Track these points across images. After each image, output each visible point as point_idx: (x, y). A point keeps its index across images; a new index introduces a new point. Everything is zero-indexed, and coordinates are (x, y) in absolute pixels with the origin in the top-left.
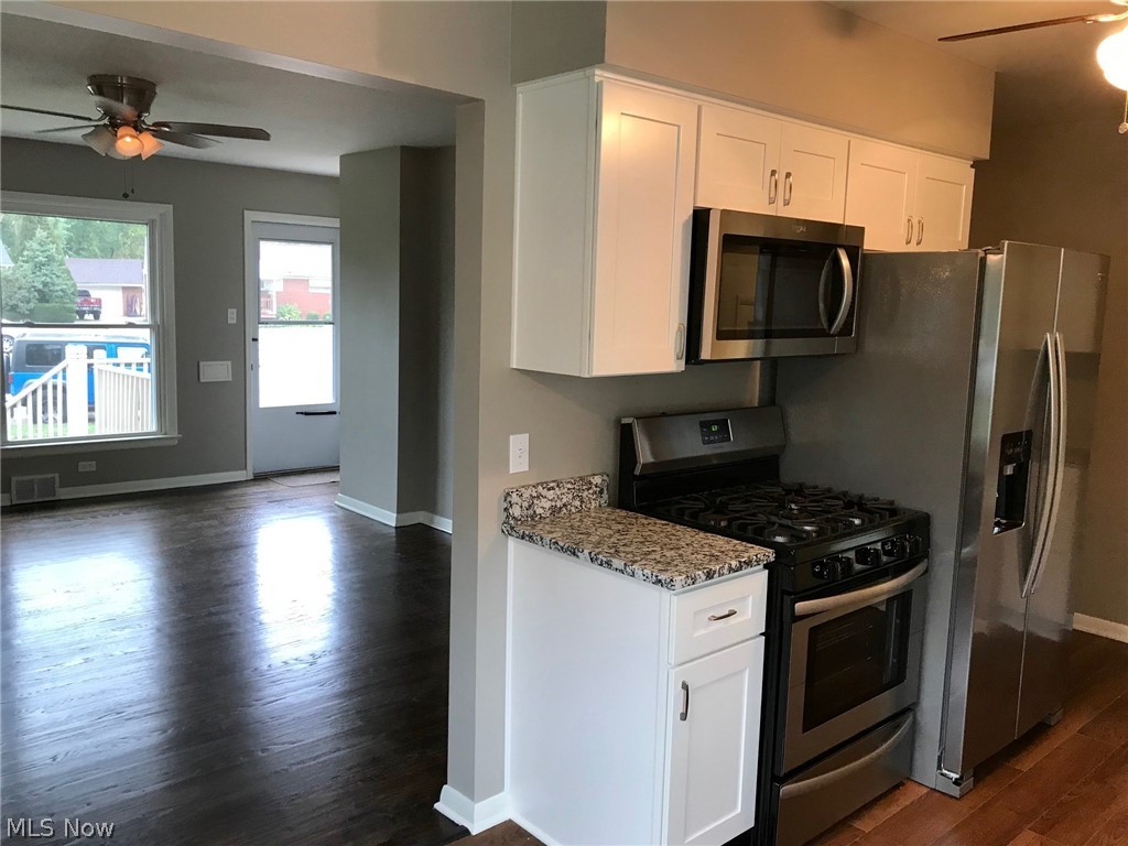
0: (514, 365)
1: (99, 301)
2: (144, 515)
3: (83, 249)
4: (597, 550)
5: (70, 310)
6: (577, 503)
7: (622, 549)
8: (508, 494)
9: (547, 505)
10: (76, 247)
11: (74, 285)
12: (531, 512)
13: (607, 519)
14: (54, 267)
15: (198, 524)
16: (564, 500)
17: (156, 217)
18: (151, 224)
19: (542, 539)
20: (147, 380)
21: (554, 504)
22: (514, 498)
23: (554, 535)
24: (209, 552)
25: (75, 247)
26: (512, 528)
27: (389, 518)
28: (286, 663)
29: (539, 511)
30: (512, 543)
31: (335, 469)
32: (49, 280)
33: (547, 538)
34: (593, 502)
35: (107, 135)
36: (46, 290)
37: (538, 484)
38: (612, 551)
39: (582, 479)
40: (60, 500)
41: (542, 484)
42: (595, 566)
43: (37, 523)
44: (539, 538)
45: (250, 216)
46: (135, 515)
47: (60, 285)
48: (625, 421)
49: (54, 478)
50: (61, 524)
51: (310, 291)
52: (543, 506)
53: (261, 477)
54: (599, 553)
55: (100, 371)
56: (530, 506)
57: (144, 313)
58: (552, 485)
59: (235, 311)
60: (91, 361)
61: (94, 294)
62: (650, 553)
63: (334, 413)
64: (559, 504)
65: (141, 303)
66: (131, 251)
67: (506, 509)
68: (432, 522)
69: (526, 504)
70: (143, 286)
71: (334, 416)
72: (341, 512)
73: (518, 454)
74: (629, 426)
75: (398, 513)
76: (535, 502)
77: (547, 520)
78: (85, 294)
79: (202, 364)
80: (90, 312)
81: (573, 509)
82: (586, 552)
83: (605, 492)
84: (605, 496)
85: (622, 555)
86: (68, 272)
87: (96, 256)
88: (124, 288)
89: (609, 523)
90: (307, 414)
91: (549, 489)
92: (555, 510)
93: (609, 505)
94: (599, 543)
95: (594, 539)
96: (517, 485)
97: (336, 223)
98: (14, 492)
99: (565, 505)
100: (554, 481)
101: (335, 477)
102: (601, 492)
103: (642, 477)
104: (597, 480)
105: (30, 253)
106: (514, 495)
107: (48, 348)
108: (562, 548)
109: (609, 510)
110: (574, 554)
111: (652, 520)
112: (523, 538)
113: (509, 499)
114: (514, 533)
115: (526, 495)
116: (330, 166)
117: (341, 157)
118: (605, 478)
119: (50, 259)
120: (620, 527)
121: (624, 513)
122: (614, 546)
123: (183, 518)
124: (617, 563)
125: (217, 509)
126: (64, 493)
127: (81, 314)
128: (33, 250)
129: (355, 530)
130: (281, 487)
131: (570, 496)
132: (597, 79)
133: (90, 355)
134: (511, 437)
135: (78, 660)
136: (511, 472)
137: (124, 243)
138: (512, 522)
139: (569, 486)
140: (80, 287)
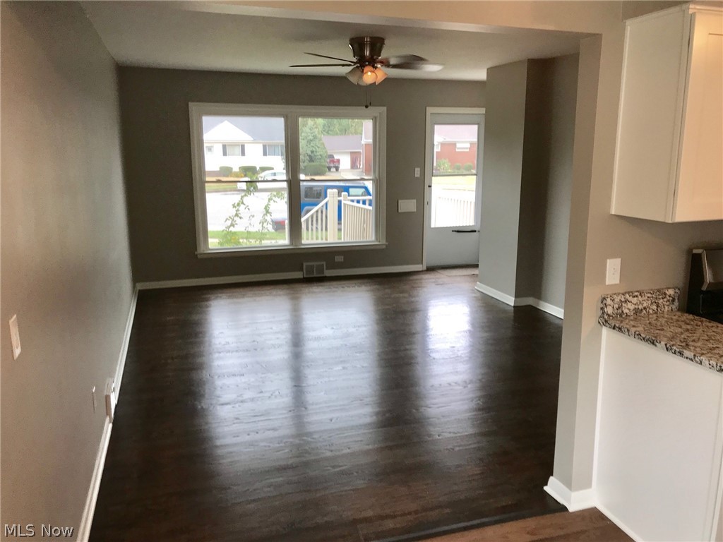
0: (613, 213)
1: (338, 161)
2: (368, 288)
3: (331, 131)
4: (672, 343)
5: (324, 166)
6: (655, 307)
7: (691, 343)
8: (604, 298)
9: (631, 307)
10: (327, 131)
11: (326, 152)
12: (620, 311)
13: (678, 321)
14: (317, 142)
15: (397, 295)
16: (645, 305)
17: (378, 115)
18: (375, 119)
19: (628, 330)
20: (370, 210)
21: (637, 307)
22: (609, 301)
23: (638, 329)
24: (403, 312)
25: (327, 129)
26: (606, 321)
27: (510, 300)
28: (450, 384)
29: (626, 311)
30: (605, 331)
31: (476, 266)
32: (314, 149)
33: (633, 330)
34: (666, 307)
35: (358, 72)
36: (312, 155)
37: (626, 293)
38: (684, 344)
39: (659, 291)
40: (326, 277)
41: (628, 293)
42: (670, 354)
43: (316, 289)
44: (626, 330)
45: (430, 110)
46: (364, 288)
47: (320, 152)
48: (695, 251)
49: (323, 265)
50: (326, 290)
51: (457, 150)
52: (628, 308)
53: (431, 269)
54: (673, 345)
55: (344, 204)
56: (619, 308)
57: (361, 166)
58: (636, 294)
59: (419, 169)
60: (340, 198)
61: (336, 157)
62: (714, 348)
63: (475, 231)
64: (640, 307)
65: (360, 161)
66: (355, 130)
67: (602, 309)
68: (538, 305)
69: (616, 306)
70: (361, 151)
71: (475, 233)
72: (478, 294)
73: (613, 272)
74: (699, 255)
75: (515, 297)
76: (623, 304)
77: (632, 318)
78: (331, 156)
79: (400, 201)
80: (334, 167)
81: (651, 311)
82: (663, 343)
83: (677, 300)
84: (676, 303)
85: (692, 348)
86: (323, 144)
87: (337, 134)
88: (352, 153)
89: (679, 323)
90: (458, 231)
91: (634, 297)
92: (637, 311)
93: (679, 310)
94: (673, 338)
95: (669, 334)
96: (610, 292)
97: (483, 111)
98: (305, 272)
99: (645, 308)
100: (638, 291)
101: (475, 271)
102: (673, 300)
103: (707, 292)
104: (671, 292)
105: (306, 135)
106: (609, 300)
107: (314, 189)
108: (644, 339)
109: (679, 313)
110: (653, 343)
111: (715, 324)
112: (614, 328)
113: (605, 302)
114: (607, 325)
115: (617, 299)
116: (481, 75)
117: (487, 70)
118: (677, 291)
119: (315, 137)
120: (689, 327)
121: (691, 317)
122: (685, 340)
123: (388, 291)
124: (687, 353)
125: (407, 287)
126: (328, 273)
127: (329, 168)
128: (307, 133)
129: (488, 306)
130: (443, 276)
131: (650, 302)
132: (691, 11)
133: (339, 195)
134: (608, 260)
135: (340, 367)
136: (607, 284)
137: (352, 126)
138: (606, 317)
139: (649, 295)
140: (330, 152)
